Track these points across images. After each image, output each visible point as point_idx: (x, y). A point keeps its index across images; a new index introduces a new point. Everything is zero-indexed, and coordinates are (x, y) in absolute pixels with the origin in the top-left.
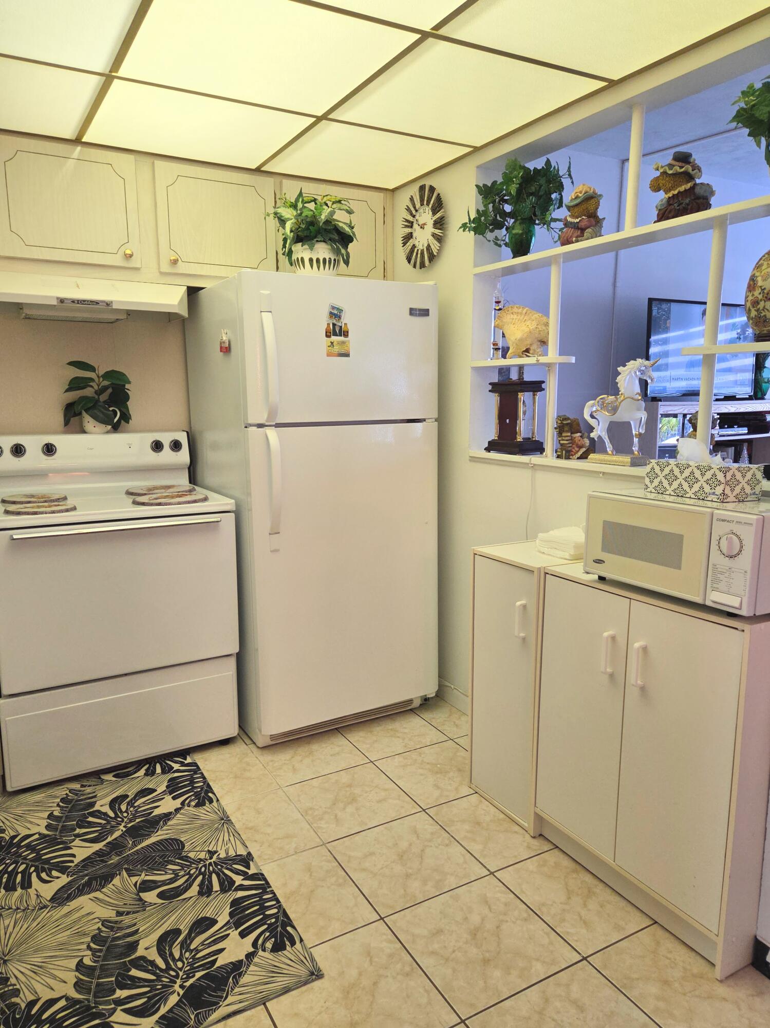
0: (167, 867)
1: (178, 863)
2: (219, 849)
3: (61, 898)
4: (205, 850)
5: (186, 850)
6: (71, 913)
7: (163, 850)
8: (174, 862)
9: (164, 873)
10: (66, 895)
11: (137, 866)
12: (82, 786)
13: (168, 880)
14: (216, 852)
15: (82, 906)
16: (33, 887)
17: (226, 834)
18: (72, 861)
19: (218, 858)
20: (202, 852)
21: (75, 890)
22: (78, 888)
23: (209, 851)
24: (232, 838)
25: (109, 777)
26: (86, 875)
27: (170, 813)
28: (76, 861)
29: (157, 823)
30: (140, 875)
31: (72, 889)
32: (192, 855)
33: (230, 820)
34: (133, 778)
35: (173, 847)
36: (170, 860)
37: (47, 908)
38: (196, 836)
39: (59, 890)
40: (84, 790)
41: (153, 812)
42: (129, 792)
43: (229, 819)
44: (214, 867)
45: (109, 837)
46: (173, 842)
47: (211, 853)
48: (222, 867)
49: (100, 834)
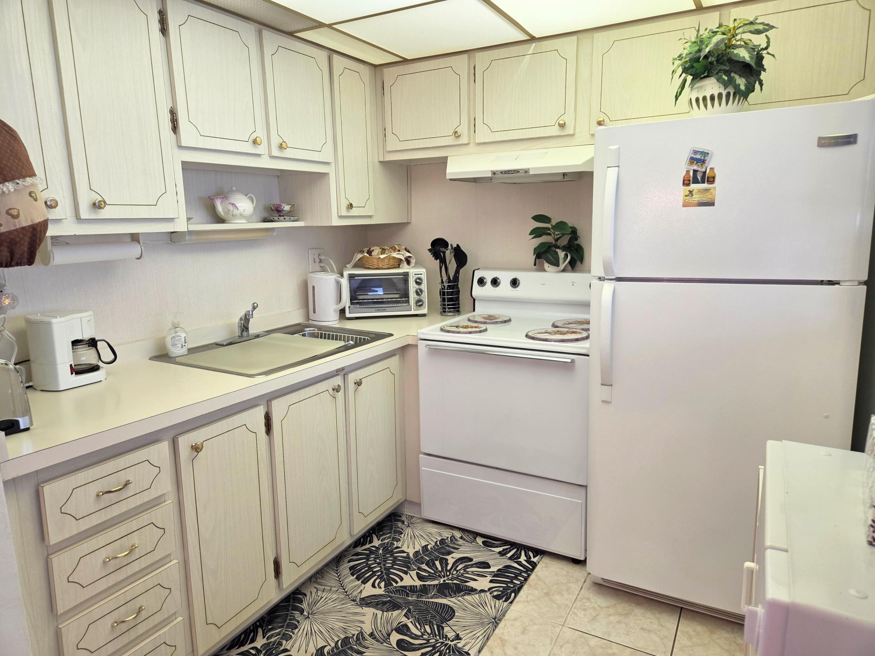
0: (426, 626)
1: (434, 628)
2: (464, 639)
3: (366, 602)
4: (457, 632)
5: (448, 623)
6: (357, 615)
7: (439, 613)
8: (433, 625)
9: (419, 627)
10: (369, 601)
11: (415, 612)
12: (461, 538)
13: (415, 635)
14: (460, 639)
15: (365, 614)
16: (365, 585)
17: (483, 631)
18: (396, 582)
19: (455, 645)
20: (454, 632)
21: (376, 602)
22: (378, 602)
23: (458, 635)
24: (481, 637)
25: (480, 540)
26: (390, 597)
27: (476, 590)
28: (400, 584)
29: (461, 591)
30: (409, 619)
31: (376, 600)
32: (446, 629)
33: (498, 624)
34: (490, 550)
35: (445, 615)
36: (433, 623)
37: (354, 602)
38: (466, 618)
39: (371, 596)
40: (459, 541)
41: (469, 582)
42: (475, 558)
43: (499, 622)
44: (445, 649)
45: (429, 581)
46: (450, 611)
47: (458, 637)
48: (449, 652)
49: (430, 576)
